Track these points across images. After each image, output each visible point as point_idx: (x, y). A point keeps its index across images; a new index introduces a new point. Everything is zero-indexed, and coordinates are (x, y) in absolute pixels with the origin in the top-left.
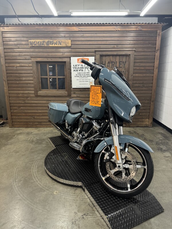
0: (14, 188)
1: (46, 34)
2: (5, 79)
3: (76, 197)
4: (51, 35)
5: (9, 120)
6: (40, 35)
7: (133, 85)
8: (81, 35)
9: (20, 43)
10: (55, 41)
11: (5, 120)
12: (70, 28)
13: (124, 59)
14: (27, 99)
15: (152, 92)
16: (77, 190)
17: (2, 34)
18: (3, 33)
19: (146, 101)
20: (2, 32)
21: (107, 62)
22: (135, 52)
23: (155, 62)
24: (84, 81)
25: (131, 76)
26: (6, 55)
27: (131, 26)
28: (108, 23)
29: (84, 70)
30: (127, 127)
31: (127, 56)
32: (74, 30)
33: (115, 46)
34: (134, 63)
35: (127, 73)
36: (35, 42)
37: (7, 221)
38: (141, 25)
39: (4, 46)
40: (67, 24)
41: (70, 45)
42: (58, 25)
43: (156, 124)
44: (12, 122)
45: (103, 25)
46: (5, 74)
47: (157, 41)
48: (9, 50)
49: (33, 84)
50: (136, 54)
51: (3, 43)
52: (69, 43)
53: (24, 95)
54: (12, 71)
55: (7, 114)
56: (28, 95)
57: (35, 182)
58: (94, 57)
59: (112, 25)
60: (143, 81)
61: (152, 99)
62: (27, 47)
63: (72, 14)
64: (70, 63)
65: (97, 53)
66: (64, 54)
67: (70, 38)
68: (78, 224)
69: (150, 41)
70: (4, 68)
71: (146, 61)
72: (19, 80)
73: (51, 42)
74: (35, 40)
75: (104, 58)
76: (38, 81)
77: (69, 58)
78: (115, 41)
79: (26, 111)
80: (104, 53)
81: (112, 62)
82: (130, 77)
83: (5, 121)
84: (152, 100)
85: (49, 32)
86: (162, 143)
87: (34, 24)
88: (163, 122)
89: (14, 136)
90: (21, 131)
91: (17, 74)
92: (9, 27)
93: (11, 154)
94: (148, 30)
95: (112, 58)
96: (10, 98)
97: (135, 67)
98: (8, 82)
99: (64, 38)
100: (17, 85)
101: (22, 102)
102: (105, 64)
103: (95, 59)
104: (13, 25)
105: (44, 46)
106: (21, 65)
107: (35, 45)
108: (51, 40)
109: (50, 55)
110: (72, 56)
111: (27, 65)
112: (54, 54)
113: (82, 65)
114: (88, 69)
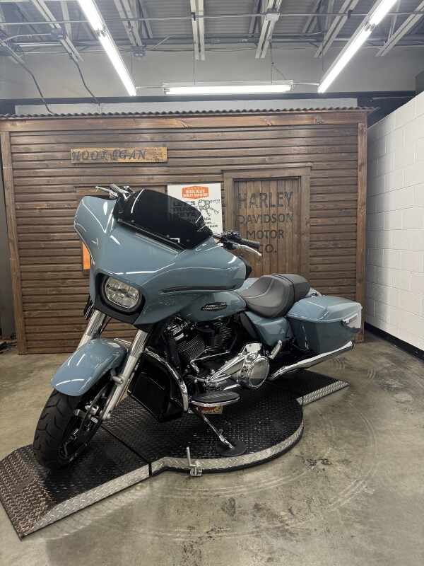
1: (110, 136)
2: (12, 239)
3: (190, 493)
4: (122, 138)
5: (19, 335)
6: (97, 139)
7: (311, 245)
8: (189, 136)
9: (51, 156)
10: (131, 151)
11: (7, 339)
12: (164, 121)
13: (288, 187)
14: (63, 283)
15: (356, 259)
17: (10, 136)
18: (12, 135)
19: (346, 280)
20: (10, 132)
21: (249, 195)
22: (311, 170)
23: (359, 191)
25: (305, 223)
26: (16, 184)
27: (299, 115)
28: (248, 110)
31: (293, 179)
32: (173, 127)
33: (267, 159)
34: (311, 194)
35: (295, 217)
36: (86, 153)
37: (22, 553)
38: (321, 113)
39: (14, 163)
40: (157, 113)
41: (165, 158)
42: (137, 116)
43: (372, 336)
44: (27, 341)
45: (238, 113)
46: (14, 226)
47: (359, 146)
48: (25, 173)
50: (313, 174)
51: (12, 157)
52: (162, 153)
53: (58, 273)
54: (29, 219)
55: (14, 321)
56: (67, 273)
58: (219, 184)
59: (257, 113)
60: (335, 234)
61: (359, 276)
62: (66, 165)
63: (169, 91)
65: (225, 174)
66: (152, 178)
67: (165, 143)
68: (198, 552)
69: (344, 146)
70: (11, 213)
71: (337, 188)
72: (45, 238)
73: (121, 153)
74: (85, 149)
75: (242, 186)
77: (164, 188)
78: (267, 149)
79: (60, 313)
80: (242, 175)
81: (261, 194)
82: (304, 227)
83: (8, 342)
84: (357, 277)
85: (116, 132)
86: (389, 375)
87: (83, 115)
88: (389, 330)
89: (32, 373)
90: (49, 362)
91: (42, 227)
92: (27, 123)
93: (26, 410)
94: (337, 122)
95: (260, 185)
96: (24, 282)
97: (314, 204)
98: (19, 245)
99: (152, 143)
100: (40, 251)
101: (53, 291)
102: (245, 200)
103: (222, 190)
104: (36, 118)
105: (107, 161)
106: (53, 205)
107: (84, 159)
108: (123, 147)
109: (121, 181)
110: (169, 183)
111: (66, 204)
112: (128, 179)
113: (193, 203)
114: (206, 209)
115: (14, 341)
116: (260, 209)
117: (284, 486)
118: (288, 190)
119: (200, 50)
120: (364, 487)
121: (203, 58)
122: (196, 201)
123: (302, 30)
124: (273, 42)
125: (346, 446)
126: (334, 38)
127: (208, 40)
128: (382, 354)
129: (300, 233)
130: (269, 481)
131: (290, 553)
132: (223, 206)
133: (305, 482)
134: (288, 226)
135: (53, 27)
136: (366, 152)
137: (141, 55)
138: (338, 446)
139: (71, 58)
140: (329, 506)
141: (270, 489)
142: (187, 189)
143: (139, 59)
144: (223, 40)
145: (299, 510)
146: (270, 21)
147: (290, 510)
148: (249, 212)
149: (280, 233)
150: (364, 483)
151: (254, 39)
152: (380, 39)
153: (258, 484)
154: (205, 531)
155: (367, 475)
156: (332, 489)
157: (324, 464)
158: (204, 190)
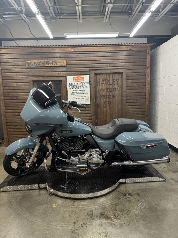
0: (13, 203)
1: (42, 55)
2: (1, 99)
3: (75, 208)
4: (47, 56)
5: (5, 139)
6: (37, 56)
7: (127, 101)
8: (76, 55)
9: (18, 64)
10: (51, 62)
12: (65, 49)
13: (117, 77)
15: (145, 107)
16: (75, 202)
18: (1, 55)
19: (141, 115)
21: (101, 80)
22: (127, 69)
23: (147, 78)
24: (80, 98)
25: (124, 92)
26: (3, 76)
27: (122, 46)
28: (100, 44)
29: (79, 87)
31: (119, 73)
32: (69, 51)
33: (108, 65)
34: (127, 80)
35: (120, 89)
37: (7, 234)
38: (131, 45)
39: (2, 67)
40: (62, 45)
41: (65, 65)
42: (54, 47)
44: (9, 141)
45: (96, 46)
46: (2, 93)
47: (147, 59)
48: (6, 71)
50: (128, 71)
51: (1, 64)
52: (64, 63)
55: (3, 132)
57: (34, 197)
58: (89, 76)
59: (104, 45)
60: (137, 97)
61: (146, 114)
62: (24, 68)
63: (67, 36)
64: (66, 82)
65: (91, 71)
66: (60, 73)
67: (65, 58)
68: (77, 233)
69: (141, 59)
70: (1, 88)
71: (137, 77)
72: (16, 99)
73: (47, 62)
74: (32, 61)
75: (98, 76)
77: (65, 77)
78: (108, 61)
80: (98, 72)
81: (106, 80)
82: (124, 94)
85: (45, 53)
87: (31, 46)
91: (14, 94)
92: (7, 50)
94: (138, 49)
95: (106, 76)
96: (7, 117)
97: (128, 84)
98: (4, 101)
99: (60, 58)
100: (13, 104)
102: (99, 82)
103: (90, 78)
104: (11, 47)
105: (41, 66)
106: (18, 84)
107: (31, 65)
108: (48, 60)
109: (47, 75)
110: (67, 75)
111: (24, 84)
112: (50, 74)
113: (77, 84)
114: (83, 86)
115: (3, 141)
116: (105, 86)
117: (113, 205)
118: (117, 78)
119: (80, 19)
120: (145, 205)
121: (81, 22)
122: (79, 83)
123: (123, 10)
124: (111, 15)
125: (138, 187)
126: (137, 13)
127: (83, 14)
129: (122, 96)
130: (107, 203)
131: (114, 233)
132: (90, 85)
133: (121, 203)
134: (117, 93)
135: (17, 9)
136: (150, 62)
137: (55, 21)
138: (135, 187)
139: (25, 22)
140: (131, 213)
141: (107, 206)
142: (75, 77)
144: (89, 14)
145: (118, 215)
146: (109, 7)
147: (115, 215)
148: (101, 87)
149: (114, 96)
150: (145, 203)
151: (103, 13)
152: (156, 14)
153: (102, 204)
154: (80, 224)
155: (146, 200)
156: (132, 206)
157: (129, 195)
158: (82, 78)
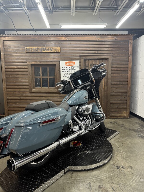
1: (40, 43)
2: (4, 79)
3: (73, 180)
4: (44, 43)
5: (6, 114)
6: (35, 43)
7: (112, 83)
8: (68, 43)
9: (18, 50)
10: (47, 48)
12: (59, 37)
14: (22, 95)
15: (127, 88)
16: (73, 174)
17: (4, 42)
18: (4, 41)
19: (123, 96)
20: (3, 41)
21: (89, 65)
22: (112, 56)
23: (129, 64)
25: (109, 75)
26: (6, 59)
27: (108, 36)
28: (90, 34)
29: (71, 71)
30: (109, 118)
31: (105, 59)
32: (63, 40)
33: (96, 52)
34: (112, 65)
36: (31, 49)
38: (116, 36)
39: (5, 52)
40: (57, 35)
41: (59, 51)
42: (50, 35)
43: (132, 116)
45: (86, 35)
46: (5, 74)
47: (129, 48)
48: (9, 55)
49: (28, 83)
50: (113, 58)
51: (4, 49)
52: (59, 49)
53: (20, 92)
54: (10, 72)
55: (4, 108)
56: (24, 92)
58: (79, 61)
59: (93, 35)
60: (120, 80)
62: (24, 53)
63: (62, 26)
64: (60, 66)
65: (81, 57)
66: (55, 58)
67: (60, 46)
69: (124, 48)
70: (4, 70)
71: (121, 63)
72: (16, 79)
73: (43, 49)
74: (31, 47)
75: (87, 62)
76: (32, 81)
77: (59, 62)
78: (96, 48)
79: (21, 106)
80: (87, 58)
82: (109, 77)
83: (2, 116)
84: (128, 95)
85: (42, 41)
86: (140, 131)
87: (30, 35)
88: (138, 114)
91: (15, 75)
92: (10, 37)
94: (122, 39)
95: (93, 61)
96: (8, 95)
97: (113, 68)
98: (6, 81)
99: (55, 45)
100: (14, 84)
101: (18, 98)
103: (80, 63)
104: (13, 35)
105: (38, 52)
106: (19, 67)
107: (30, 51)
108: (44, 47)
109: (43, 59)
110: (61, 60)
111: (23, 67)
112: (46, 58)
113: (69, 67)
114: (74, 70)
115: (4, 115)
117: (109, 177)
119: (73, 12)
120: (140, 178)
121: (74, 15)
122: (71, 67)
123: (109, 5)
124: (100, 10)
125: (129, 160)
126: (122, 9)
127: (76, 8)
128: (137, 123)
130: (103, 175)
132: (80, 69)
133: (117, 176)
135: (20, 2)
136: (132, 50)
137: (52, 13)
138: (127, 160)
139: (26, 14)
140: (128, 186)
141: (104, 179)
142: (67, 62)
143: (51, 15)
144: (82, 9)
145: (116, 188)
146: (100, 1)
147: (113, 188)
150: (139, 177)
153: (99, 176)
155: (140, 173)
156: (127, 179)
157: (122, 168)
158: (73, 63)
